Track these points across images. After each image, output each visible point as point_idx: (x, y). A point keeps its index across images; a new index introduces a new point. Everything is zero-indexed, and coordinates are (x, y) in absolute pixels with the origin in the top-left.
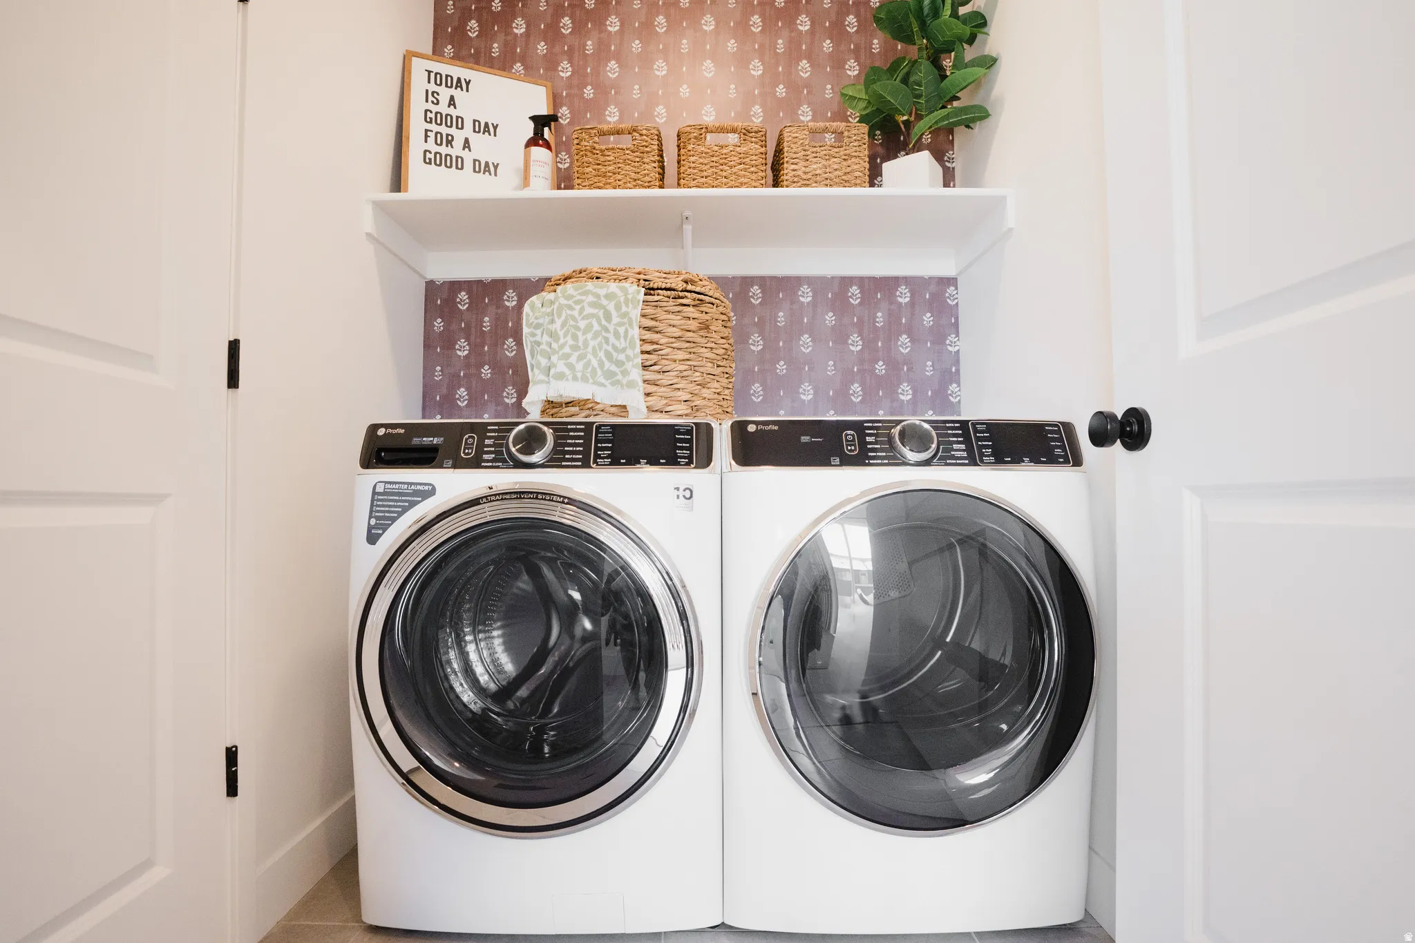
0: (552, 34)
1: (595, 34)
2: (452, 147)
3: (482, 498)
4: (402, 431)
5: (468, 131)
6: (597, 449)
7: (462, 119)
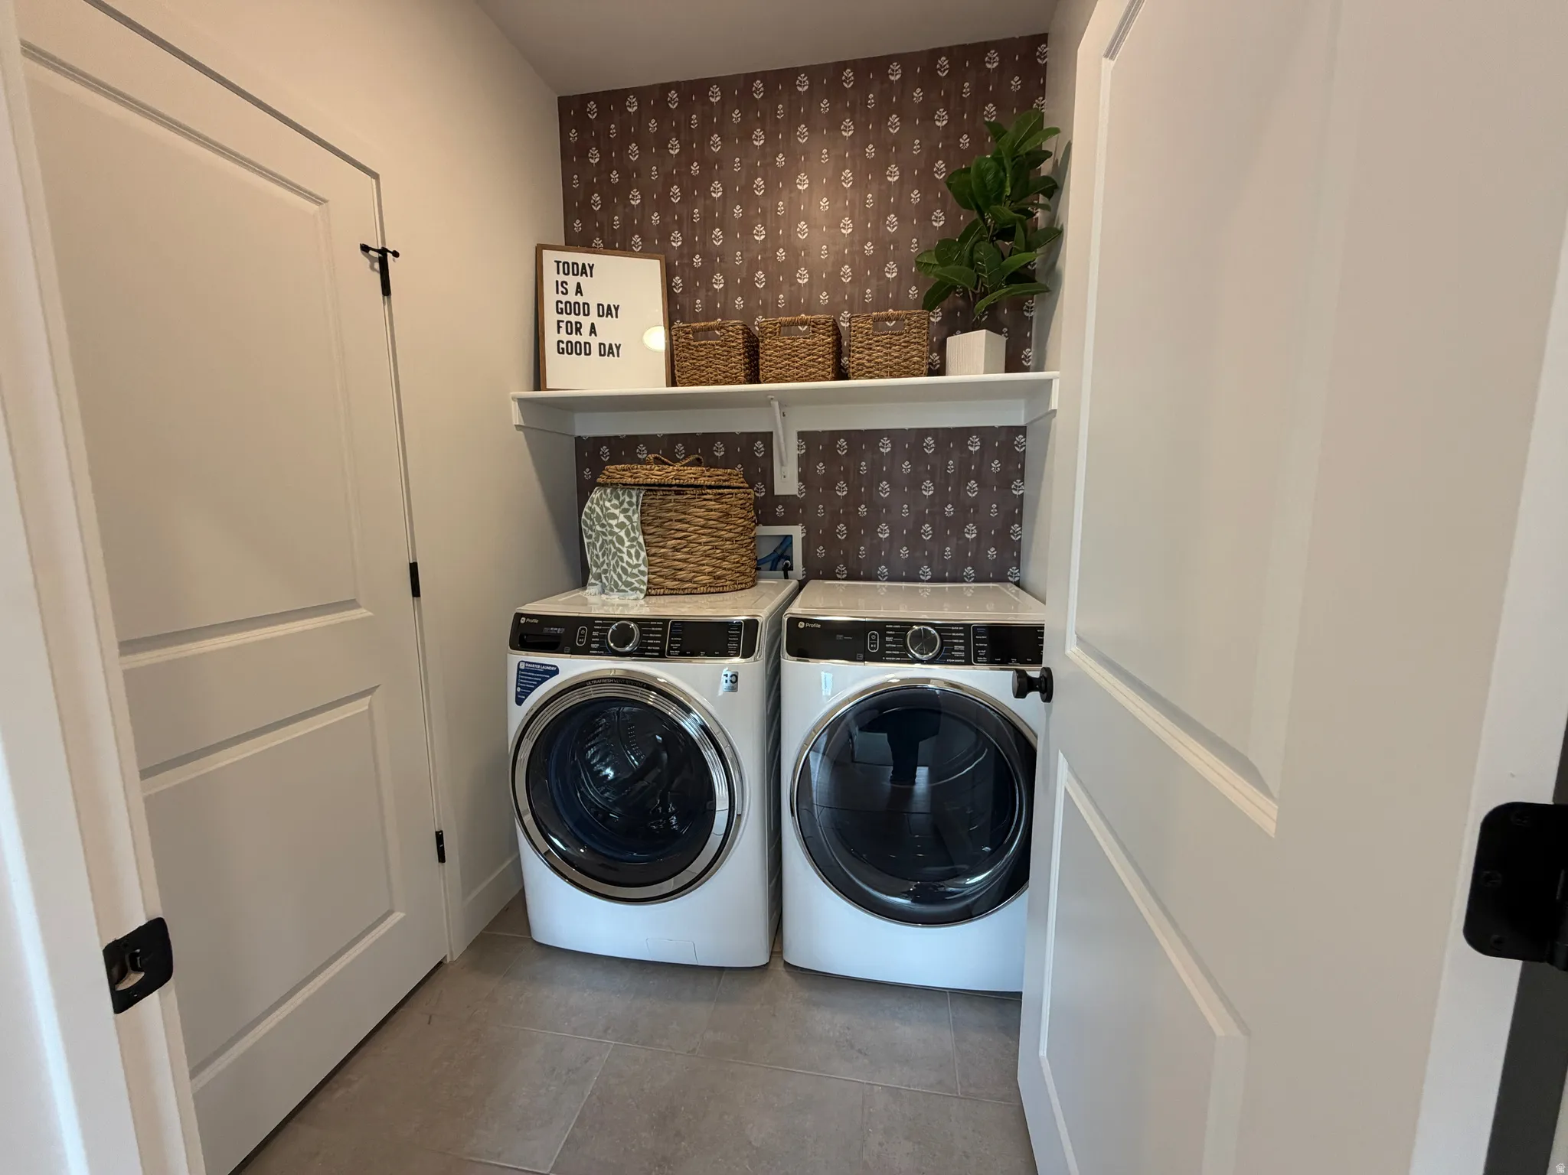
0: (664, 205)
1: (701, 202)
2: (581, 334)
3: (588, 681)
4: (536, 621)
5: (593, 317)
6: (671, 642)
7: (588, 305)
